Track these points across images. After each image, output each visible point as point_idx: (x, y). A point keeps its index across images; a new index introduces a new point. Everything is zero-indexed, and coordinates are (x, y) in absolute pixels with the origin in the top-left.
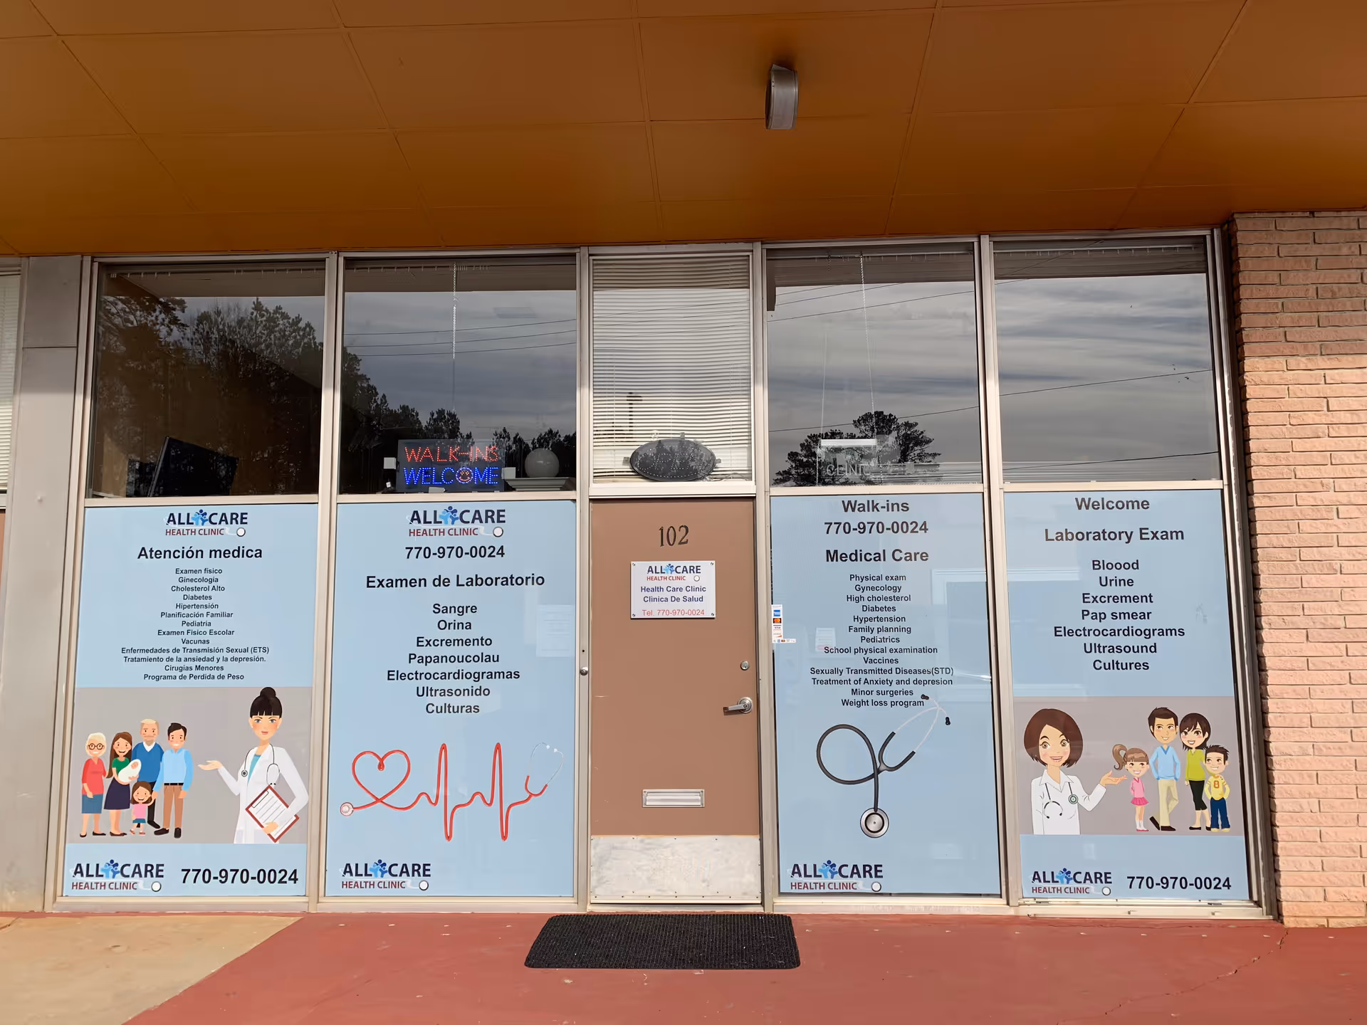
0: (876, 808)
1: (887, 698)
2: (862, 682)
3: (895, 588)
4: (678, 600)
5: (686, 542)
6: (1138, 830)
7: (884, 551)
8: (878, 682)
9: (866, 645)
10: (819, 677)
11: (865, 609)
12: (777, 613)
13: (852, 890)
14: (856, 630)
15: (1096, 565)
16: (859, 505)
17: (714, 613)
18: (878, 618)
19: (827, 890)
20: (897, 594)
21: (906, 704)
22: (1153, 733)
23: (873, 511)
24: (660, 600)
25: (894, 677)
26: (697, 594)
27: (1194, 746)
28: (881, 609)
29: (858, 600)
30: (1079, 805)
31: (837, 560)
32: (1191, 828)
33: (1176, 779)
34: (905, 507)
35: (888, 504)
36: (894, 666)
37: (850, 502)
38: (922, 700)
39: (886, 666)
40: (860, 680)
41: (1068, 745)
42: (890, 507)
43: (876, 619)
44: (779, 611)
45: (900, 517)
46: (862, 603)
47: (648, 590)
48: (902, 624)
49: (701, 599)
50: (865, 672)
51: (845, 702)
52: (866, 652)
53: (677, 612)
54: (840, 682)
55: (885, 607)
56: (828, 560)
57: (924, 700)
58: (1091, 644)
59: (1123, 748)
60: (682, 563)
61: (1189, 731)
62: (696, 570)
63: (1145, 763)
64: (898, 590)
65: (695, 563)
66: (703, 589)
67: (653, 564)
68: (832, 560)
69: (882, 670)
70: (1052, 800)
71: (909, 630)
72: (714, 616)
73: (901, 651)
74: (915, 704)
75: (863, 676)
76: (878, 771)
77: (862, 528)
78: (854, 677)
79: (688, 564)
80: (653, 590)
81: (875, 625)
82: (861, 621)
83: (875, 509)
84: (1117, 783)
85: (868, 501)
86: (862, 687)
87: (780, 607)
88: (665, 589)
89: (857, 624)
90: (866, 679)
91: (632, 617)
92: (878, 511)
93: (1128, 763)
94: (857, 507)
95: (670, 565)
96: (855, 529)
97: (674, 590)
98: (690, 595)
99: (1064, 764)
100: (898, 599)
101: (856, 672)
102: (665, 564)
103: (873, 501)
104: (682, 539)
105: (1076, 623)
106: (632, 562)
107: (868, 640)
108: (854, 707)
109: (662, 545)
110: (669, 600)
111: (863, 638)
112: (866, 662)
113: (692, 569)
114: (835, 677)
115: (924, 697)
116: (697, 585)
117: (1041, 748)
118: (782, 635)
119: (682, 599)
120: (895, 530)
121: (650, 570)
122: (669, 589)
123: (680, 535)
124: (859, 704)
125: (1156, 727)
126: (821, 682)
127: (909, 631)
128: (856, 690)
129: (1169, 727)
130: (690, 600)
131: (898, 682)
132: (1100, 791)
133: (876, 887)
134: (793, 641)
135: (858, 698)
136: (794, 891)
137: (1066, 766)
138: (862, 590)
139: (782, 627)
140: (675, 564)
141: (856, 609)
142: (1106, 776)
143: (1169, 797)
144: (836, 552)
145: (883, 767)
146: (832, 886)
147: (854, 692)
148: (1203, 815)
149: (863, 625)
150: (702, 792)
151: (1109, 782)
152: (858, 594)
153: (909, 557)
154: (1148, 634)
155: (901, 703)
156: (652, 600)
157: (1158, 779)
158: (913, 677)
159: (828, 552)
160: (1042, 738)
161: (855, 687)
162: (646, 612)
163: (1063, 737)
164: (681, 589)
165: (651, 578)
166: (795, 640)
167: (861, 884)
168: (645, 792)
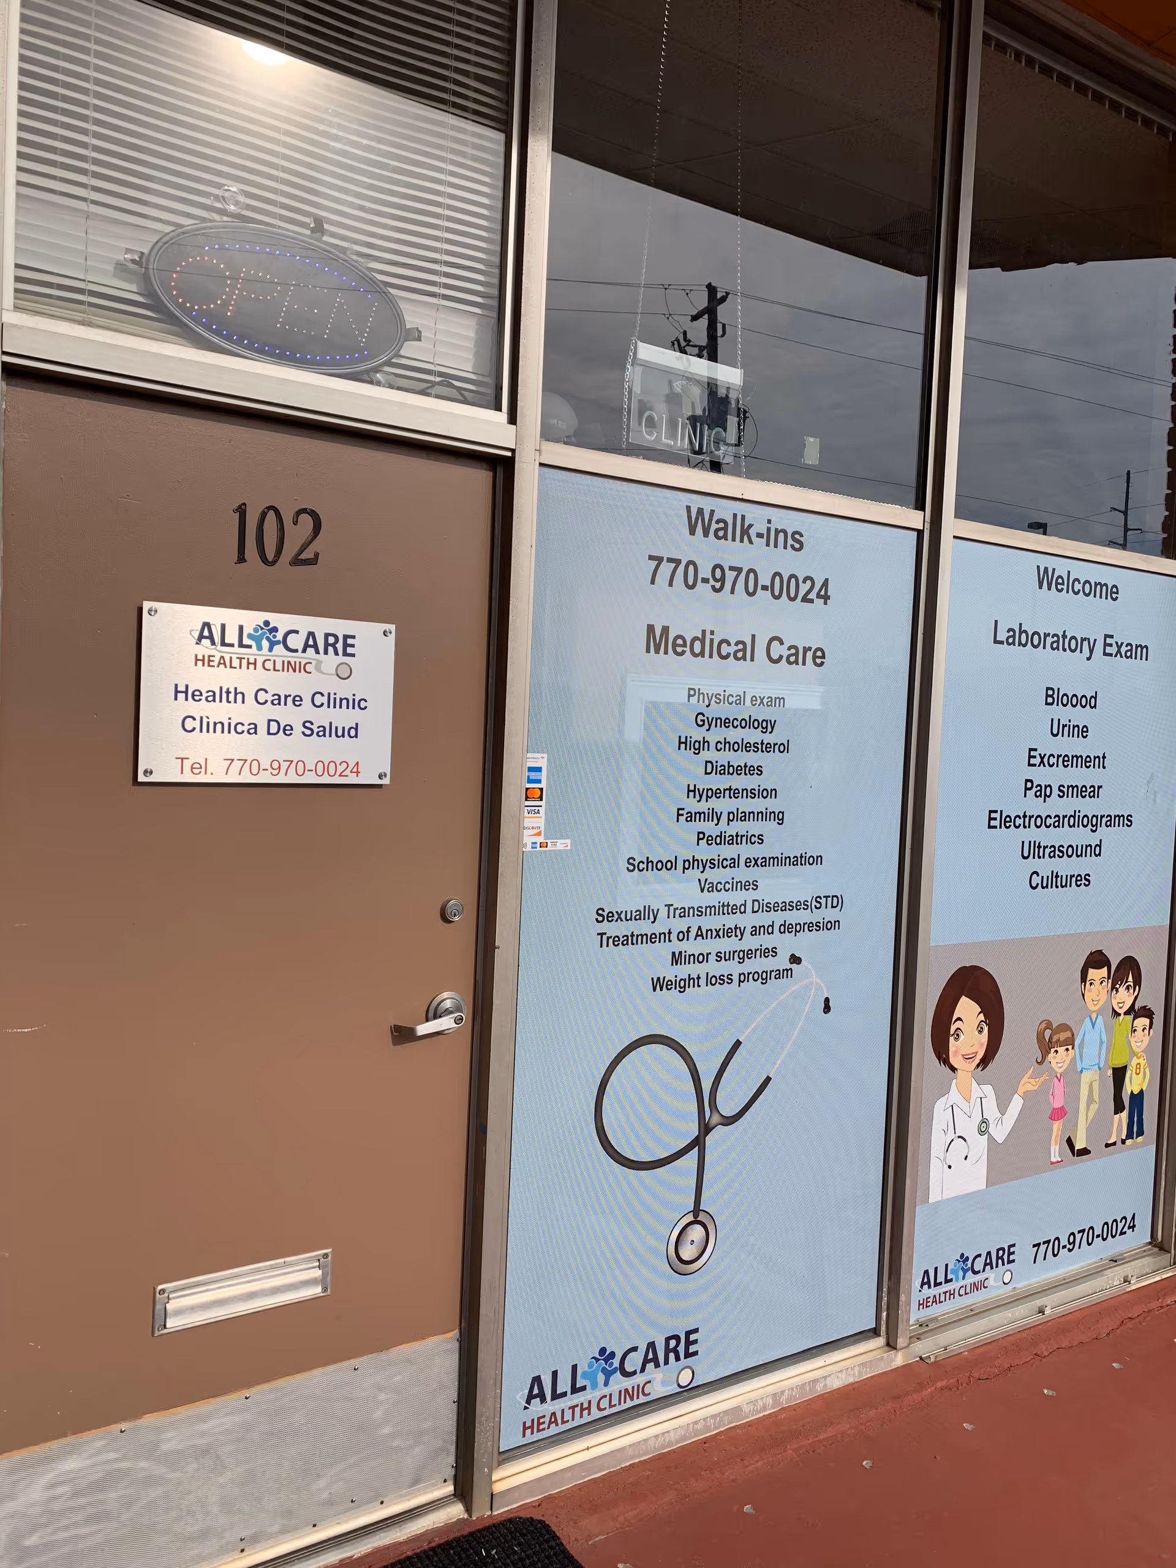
0: (696, 1210)
1: (733, 968)
2: (693, 934)
3: (764, 724)
4: (287, 730)
5: (313, 561)
6: (1052, 1163)
7: (753, 636)
8: (721, 933)
9: (705, 852)
10: (614, 929)
11: (711, 768)
12: (533, 776)
13: (643, 1399)
14: (691, 817)
15: (1052, 697)
16: (718, 522)
17: (387, 770)
18: (730, 789)
19: (596, 1414)
20: (768, 738)
21: (763, 977)
22: (1083, 995)
23: (742, 541)
24: (233, 728)
25: (747, 921)
26: (343, 718)
27: (1122, 1011)
28: (738, 770)
29: (698, 747)
30: (990, 1135)
31: (666, 653)
32: (1107, 1145)
33: (1100, 1069)
34: (796, 541)
35: (769, 529)
36: (749, 896)
37: (700, 511)
38: (789, 966)
39: (736, 898)
40: (688, 931)
41: (986, 1029)
42: (773, 537)
43: (727, 792)
44: (539, 769)
45: (786, 562)
46: (705, 755)
47: (196, 696)
48: (771, 804)
49: (353, 732)
50: (700, 912)
51: (659, 984)
52: (704, 867)
53: (284, 766)
54: (652, 938)
55: (746, 766)
56: (648, 651)
57: (794, 966)
58: (1030, 842)
59: (1049, 1025)
60: (304, 623)
61: (1120, 985)
62: (345, 645)
63: (1070, 1047)
64: (769, 729)
65: (340, 627)
66: (359, 704)
67: (216, 615)
68: (657, 651)
69: (728, 905)
70: (957, 1135)
71: (781, 816)
72: (386, 781)
73: (765, 862)
74: (780, 974)
75: (694, 922)
76: (706, 1129)
77: (718, 579)
78: (679, 925)
79: (321, 626)
80: (212, 697)
81: (723, 805)
82: (701, 797)
83: (746, 538)
84: (1036, 1088)
85: (735, 516)
86: (692, 946)
87: (540, 760)
88: (249, 698)
89: (693, 805)
90: (700, 928)
91: (141, 778)
92: (751, 542)
93: (1053, 1050)
94: (714, 526)
95: (267, 623)
96: (705, 580)
97: (278, 700)
98: (322, 717)
99: (978, 1066)
100: (767, 748)
101: (684, 913)
102: (251, 619)
103: (743, 517)
104: (302, 550)
105: (1017, 804)
106: (147, 605)
107: (710, 840)
108: (674, 992)
109: (241, 559)
110: (262, 729)
111: (701, 836)
112: (702, 891)
113: (331, 643)
114: (644, 927)
115: (795, 960)
116: (343, 690)
117: (952, 1039)
118: (542, 829)
119: (298, 729)
120: (777, 593)
121: (205, 632)
122: (262, 697)
123: (297, 533)
124: (682, 985)
125: (1088, 983)
126: (616, 941)
127: (779, 818)
128: (680, 953)
129: (1101, 983)
130: (323, 732)
131: (755, 931)
132: (1016, 1104)
133: (685, 1378)
134: (562, 844)
135: (684, 971)
136: (530, 1438)
137: (980, 1068)
138: (706, 726)
139: (542, 810)
140: (282, 621)
141: (692, 770)
142: (1025, 1079)
143: (1090, 1101)
144: (665, 630)
145: (716, 1119)
146: (604, 1403)
147: (677, 959)
148: (1120, 1120)
149: (703, 806)
150: (326, 1256)
151: (1029, 1087)
152: (697, 734)
153: (795, 656)
154: (1093, 823)
155: (756, 976)
156: (207, 726)
157: (1081, 1072)
158: (779, 918)
159: (651, 629)
160: (955, 1021)
161: (677, 946)
162: (187, 764)
163: (982, 1017)
164: (297, 700)
165: (207, 661)
166: (568, 842)
167: (660, 1381)
168: (163, 1291)
